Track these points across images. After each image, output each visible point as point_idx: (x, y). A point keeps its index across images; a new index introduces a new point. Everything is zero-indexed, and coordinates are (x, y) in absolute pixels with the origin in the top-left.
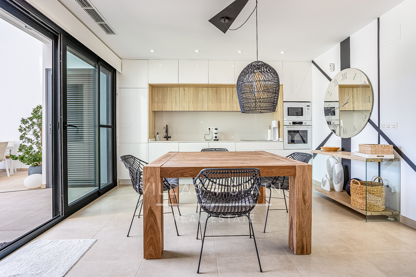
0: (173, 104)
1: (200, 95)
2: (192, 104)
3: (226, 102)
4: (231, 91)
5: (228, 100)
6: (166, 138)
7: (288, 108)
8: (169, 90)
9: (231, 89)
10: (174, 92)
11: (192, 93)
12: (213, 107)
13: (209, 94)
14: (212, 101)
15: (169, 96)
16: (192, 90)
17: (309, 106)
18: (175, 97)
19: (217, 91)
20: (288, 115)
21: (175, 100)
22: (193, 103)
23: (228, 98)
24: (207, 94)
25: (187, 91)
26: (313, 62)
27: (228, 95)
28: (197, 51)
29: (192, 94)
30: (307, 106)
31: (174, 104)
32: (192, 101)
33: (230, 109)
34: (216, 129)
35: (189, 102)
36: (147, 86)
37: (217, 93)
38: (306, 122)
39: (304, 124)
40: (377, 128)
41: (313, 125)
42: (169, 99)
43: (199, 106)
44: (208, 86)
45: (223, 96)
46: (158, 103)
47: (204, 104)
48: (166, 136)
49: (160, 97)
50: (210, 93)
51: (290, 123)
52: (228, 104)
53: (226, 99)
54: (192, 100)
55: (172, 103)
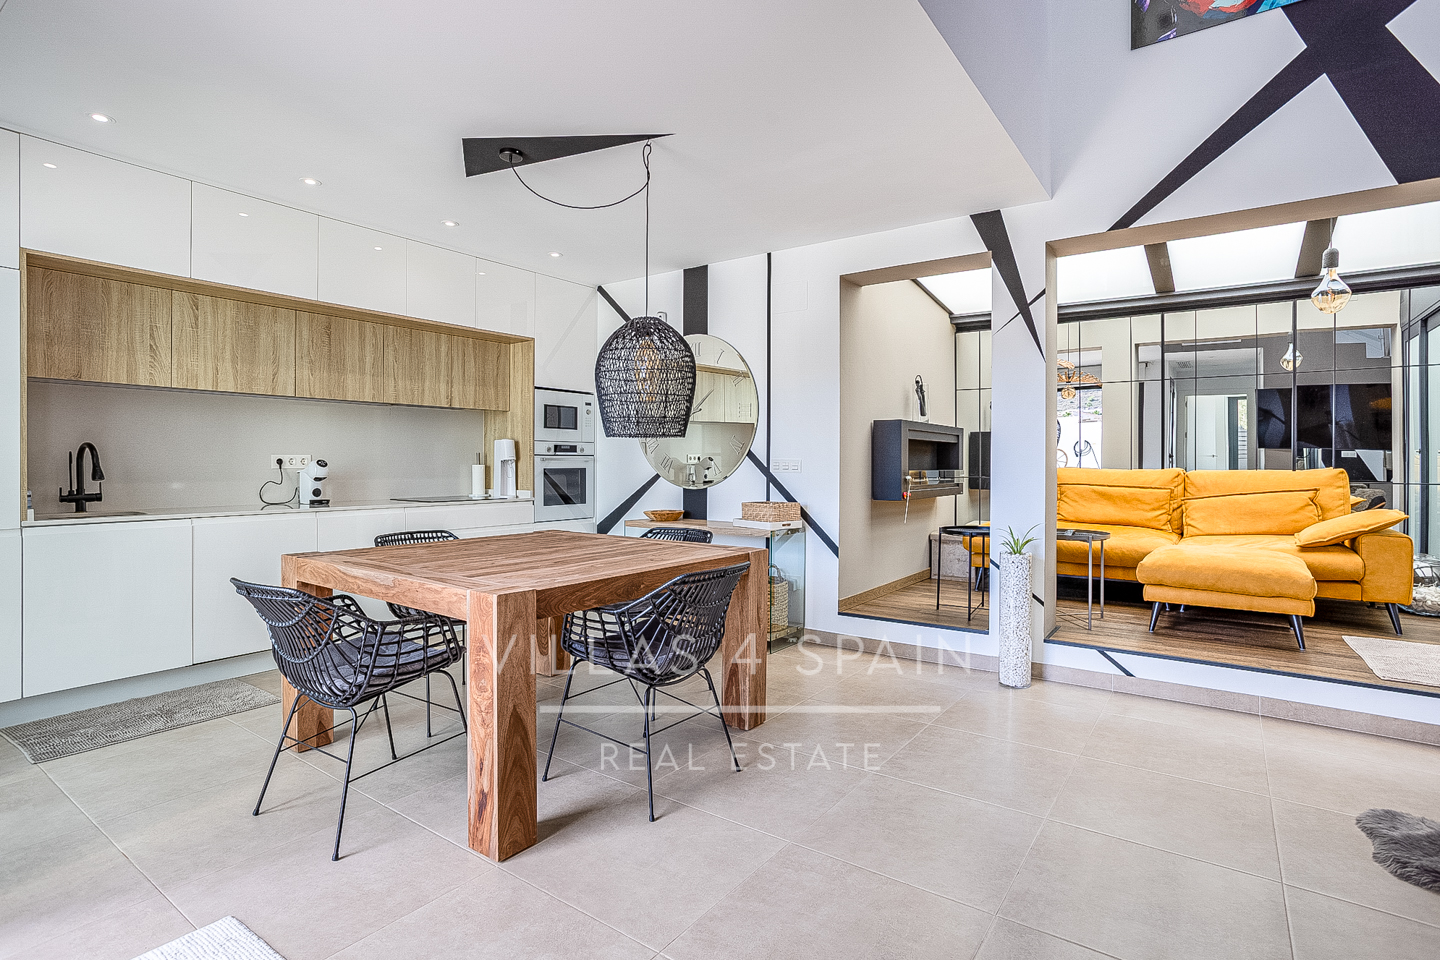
0: (139, 356)
1: (263, 336)
2: (228, 365)
3: (363, 372)
4: (380, 337)
5: (368, 366)
6: (70, 501)
7: (546, 406)
8: (115, 296)
9: (379, 328)
10: (142, 305)
11: (229, 322)
12: (314, 383)
13: (301, 336)
14: (311, 362)
15: (115, 322)
16: (229, 310)
17: (590, 404)
18: (151, 329)
19: (329, 327)
20: (545, 426)
21: (148, 342)
22: (234, 361)
23: (369, 360)
24: (293, 333)
25: (209, 309)
26: (600, 289)
27: (369, 349)
28: (310, 182)
29: (229, 326)
30: (587, 404)
31: (142, 357)
32: (228, 353)
33: (374, 397)
34: (322, 464)
35: (216, 357)
36: (14, 260)
37: (329, 336)
38: (584, 446)
39: (579, 452)
40: (765, 470)
41: (598, 455)
42: (114, 332)
43: (260, 376)
44: (297, 307)
45: (351, 350)
46: (50, 345)
47: (282, 370)
48: (71, 492)
49: (67, 316)
50: (305, 333)
51: (549, 450)
52: (368, 378)
53: (362, 360)
54: (228, 348)
55: (131, 351)
